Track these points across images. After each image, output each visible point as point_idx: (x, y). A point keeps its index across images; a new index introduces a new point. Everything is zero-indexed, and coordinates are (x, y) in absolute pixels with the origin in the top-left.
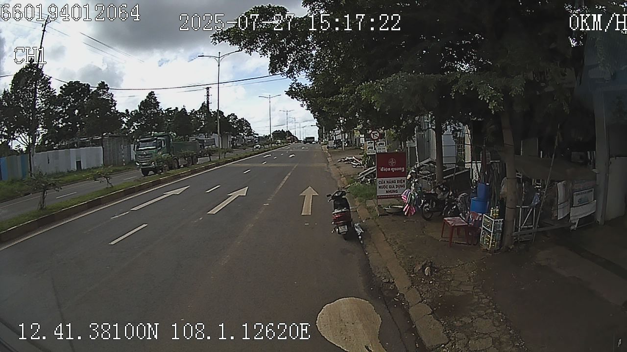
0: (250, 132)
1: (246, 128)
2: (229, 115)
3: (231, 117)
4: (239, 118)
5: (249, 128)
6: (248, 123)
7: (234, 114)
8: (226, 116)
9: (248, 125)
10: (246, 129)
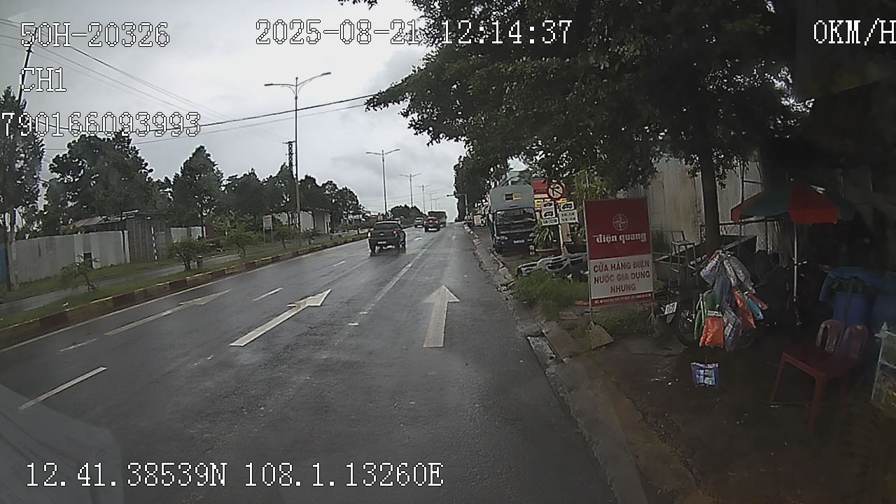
0: (357, 209)
1: (350, 202)
2: (323, 184)
3: (327, 187)
4: (340, 188)
5: (355, 203)
6: (354, 195)
7: (331, 182)
8: (320, 185)
9: (353, 197)
10: (350, 205)
